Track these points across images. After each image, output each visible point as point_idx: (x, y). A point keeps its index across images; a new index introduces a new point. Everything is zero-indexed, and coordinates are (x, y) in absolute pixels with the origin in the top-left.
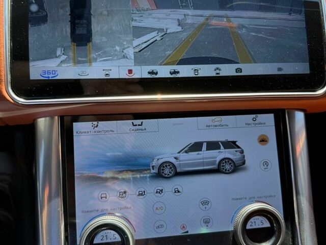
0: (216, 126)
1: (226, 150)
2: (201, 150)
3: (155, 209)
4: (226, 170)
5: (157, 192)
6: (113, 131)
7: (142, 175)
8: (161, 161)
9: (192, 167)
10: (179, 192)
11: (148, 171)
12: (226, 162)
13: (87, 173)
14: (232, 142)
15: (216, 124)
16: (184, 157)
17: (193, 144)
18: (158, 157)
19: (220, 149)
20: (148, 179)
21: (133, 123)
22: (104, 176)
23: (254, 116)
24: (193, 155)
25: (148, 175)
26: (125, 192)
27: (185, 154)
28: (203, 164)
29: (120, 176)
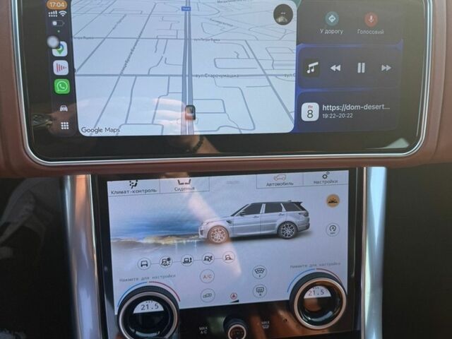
0: (278, 184)
1: (289, 212)
2: (258, 212)
3: (202, 277)
4: (286, 235)
5: (205, 259)
6: (154, 191)
7: (188, 241)
8: (211, 225)
9: (248, 232)
10: (230, 259)
11: (196, 236)
12: (287, 226)
13: (125, 238)
14: (296, 203)
15: (279, 181)
16: (238, 220)
17: (250, 206)
18: (207, 221)
19: (281, 211)
20: (195, 246)
21: (179, 181)
22: (144, 241)
23: (325, 173)
24: (250, 218)
25: (196, 241)
26: (169, 259)
27: (240, 217)
28: (260, 228)
29: (163, 242)
